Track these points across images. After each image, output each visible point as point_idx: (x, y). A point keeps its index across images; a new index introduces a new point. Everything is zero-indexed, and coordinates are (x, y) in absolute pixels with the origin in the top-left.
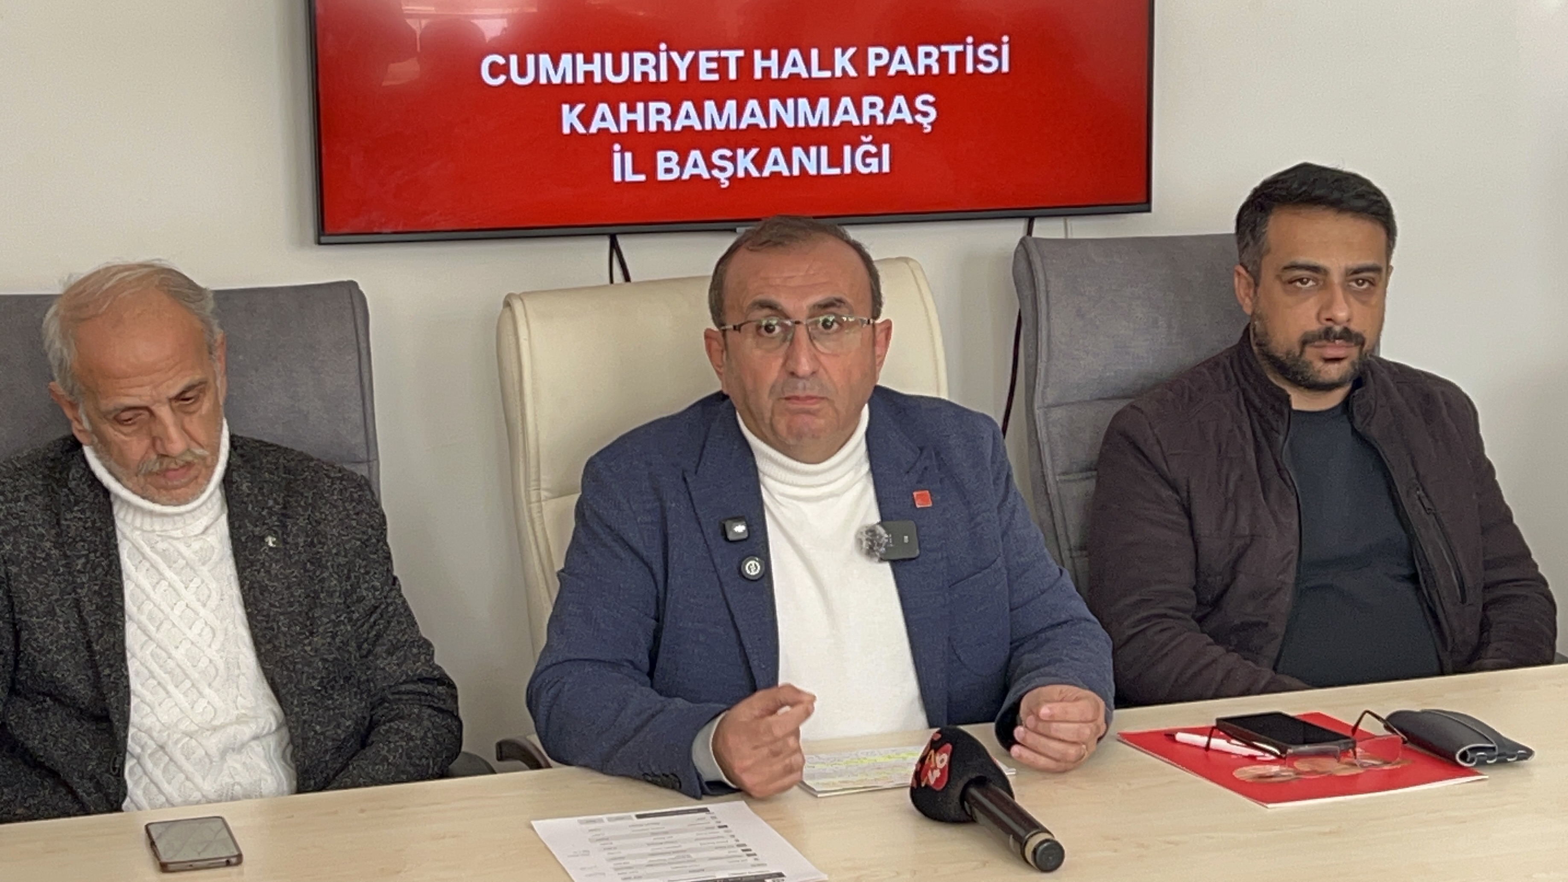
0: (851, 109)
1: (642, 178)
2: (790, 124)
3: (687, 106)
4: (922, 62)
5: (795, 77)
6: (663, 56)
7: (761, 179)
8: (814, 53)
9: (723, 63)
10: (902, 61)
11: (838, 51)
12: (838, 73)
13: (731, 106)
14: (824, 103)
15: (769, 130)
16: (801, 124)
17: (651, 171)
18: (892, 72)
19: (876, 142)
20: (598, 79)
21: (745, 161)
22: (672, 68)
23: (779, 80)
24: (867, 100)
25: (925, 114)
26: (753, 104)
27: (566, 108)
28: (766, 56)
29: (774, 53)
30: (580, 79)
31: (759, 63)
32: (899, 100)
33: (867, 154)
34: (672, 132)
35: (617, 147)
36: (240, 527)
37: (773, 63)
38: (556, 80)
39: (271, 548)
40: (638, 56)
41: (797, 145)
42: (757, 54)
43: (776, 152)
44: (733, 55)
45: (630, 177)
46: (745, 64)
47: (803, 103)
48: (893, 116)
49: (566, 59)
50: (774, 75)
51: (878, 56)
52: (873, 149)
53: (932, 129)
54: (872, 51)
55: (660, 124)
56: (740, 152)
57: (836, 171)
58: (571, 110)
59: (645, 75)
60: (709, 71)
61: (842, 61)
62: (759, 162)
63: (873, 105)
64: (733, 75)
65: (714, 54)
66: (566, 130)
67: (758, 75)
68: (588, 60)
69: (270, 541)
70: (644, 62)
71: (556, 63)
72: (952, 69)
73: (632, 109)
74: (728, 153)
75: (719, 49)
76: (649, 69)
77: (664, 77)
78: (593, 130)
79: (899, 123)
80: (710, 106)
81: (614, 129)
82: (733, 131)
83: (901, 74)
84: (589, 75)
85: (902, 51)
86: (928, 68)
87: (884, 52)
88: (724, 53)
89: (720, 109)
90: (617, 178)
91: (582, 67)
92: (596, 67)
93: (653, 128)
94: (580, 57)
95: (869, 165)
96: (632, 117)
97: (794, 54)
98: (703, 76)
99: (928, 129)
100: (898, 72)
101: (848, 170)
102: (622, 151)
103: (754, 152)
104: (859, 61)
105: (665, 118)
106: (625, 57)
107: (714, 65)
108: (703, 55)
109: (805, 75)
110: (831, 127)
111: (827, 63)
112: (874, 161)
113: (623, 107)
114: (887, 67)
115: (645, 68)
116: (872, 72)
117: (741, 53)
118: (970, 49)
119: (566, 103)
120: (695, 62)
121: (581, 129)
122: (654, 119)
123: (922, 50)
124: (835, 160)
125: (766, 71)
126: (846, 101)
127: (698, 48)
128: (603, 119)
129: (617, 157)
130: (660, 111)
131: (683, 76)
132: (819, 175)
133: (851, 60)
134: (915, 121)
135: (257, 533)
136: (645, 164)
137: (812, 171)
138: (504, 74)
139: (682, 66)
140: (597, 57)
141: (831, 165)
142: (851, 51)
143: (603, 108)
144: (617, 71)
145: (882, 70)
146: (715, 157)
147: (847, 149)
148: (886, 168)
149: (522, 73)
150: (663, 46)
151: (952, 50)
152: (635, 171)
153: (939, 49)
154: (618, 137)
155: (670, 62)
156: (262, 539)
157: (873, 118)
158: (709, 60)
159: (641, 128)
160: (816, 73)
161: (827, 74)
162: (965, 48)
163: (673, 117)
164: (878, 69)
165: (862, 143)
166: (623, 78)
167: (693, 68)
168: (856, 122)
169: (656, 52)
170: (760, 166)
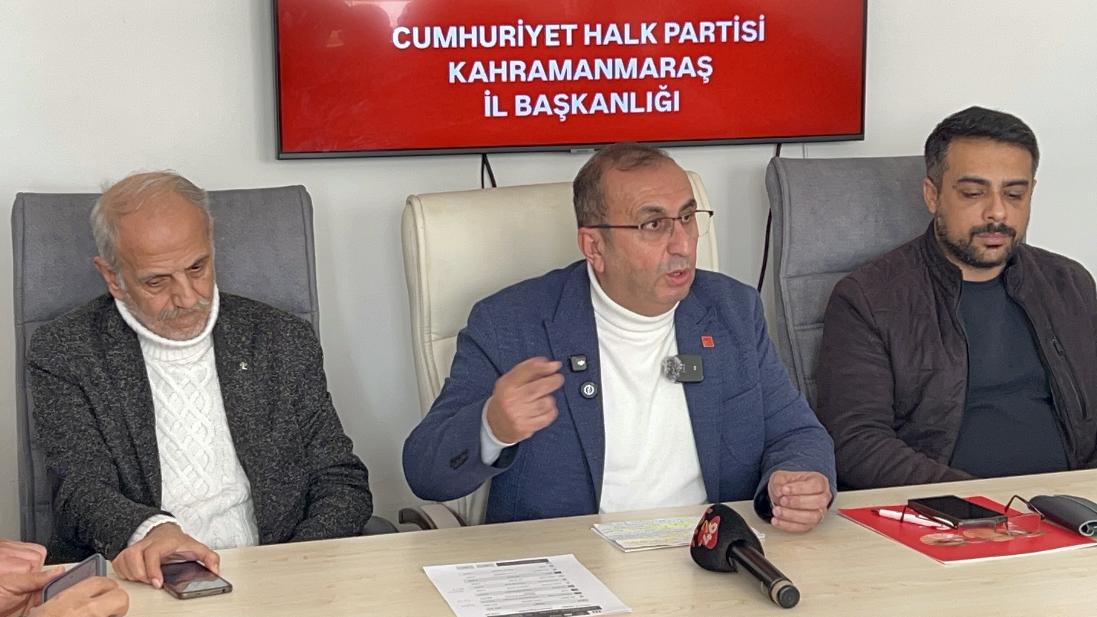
0: (653, 66)
1: (505, 114)
2: (609, 76)
3: (537, 64)
4: (703, 33)
5: (613, 43)
6: (521, 29)
7: (588, 115)
8: (627, 27)
9: (562, 33)
10: (688, 33)
11: (644, 26)
12: (644, 41)
13: (568, 64)
14: (633, 62)
15: (594, 81)
16: (617, 76)
17: (511, 110)
18: (681, 41)
19: (671, 90)
20: (474, 44)
21: (577, 103)
22: (527, 37)
23: (602, 45)
24: (663, 60)
25: (705, 70)
26: (583, 63)
27: (452, 64)
28: (593, 29)
29: (599, 27)
30: (462, 44)
31: (588, 34)
32: (687, 60)
33: (663, 98)
34: (527, 82)
35: (487, 92)
36: (223, 355)
37: (598, 34)
38: (445, 45)
39: (244, 371)
40: (503, 28)
41: (614, 91)
42: (587, 27)
43: (599, 96)
44: (569, 28)
45: (496, 113)
46: (578, 35)
47: (619, 62)
48: (682, 72)
49: (452, 30)
50: (599, 42)
51: (672, 29)
52: (668, 95)
53: (710, 81)
54: (668, 26)
55: (518, 76)
56: (574, 96)
57: (641, 110)
58: (456, 66)
59: (507, 42)
60: (553, 39)
61: (646, 32)
62: (587, 104)
63: (668, 64)
64: (569, 42)
65: (556, 27)
66: (452, 80)
67: (587, 42)
68: (468, 31)
69: (243, 366)
70: (507, 32)
71: (445, 33)
72: (724, 39)
73: (498, 66)
74: (565, 97)
75: (560, 24)
76: (511, 37)
77: (521, 43)
78: (471, 80)
79: (686, 76)
80: (553, 64)
81: (485, 80)
82: (569, 81)
83: (688, 41)
84: (468, 41)
85: (689, 26)
86: (707, 37)
87: (677, 26)
88: (563, 27)
89: (560, 67)
90: (488, 114)
91: (463, 36)
92: (473, 36)
93: (513, 79)
94: (462, 29)
95: (665, 106)
96: (498, 71)
97: (613, 27)
98: (549, 43)
99: (707, 81)
100: (686, 41)
101: (649, 109)
102: (491, 96)
103: (583, 96)
104: (658, 33)
105: (521, 72)
106: (494, 29)
107: (556, 35)
108: (549, 28)
109: (620, 42)
110: (638, 79)
111: (635, 34)
112: (668, 103)
113: (492, 64)
114: (678, 36)
115: (508, 37)
116: (667, 40)
117: (575, 27)
118: (737, 25)
119: (452, 61)
120: (543, 32)
121: (462, 80)
122: (513, 72)
123: (703, 25)
124: (641, 102)
125: (593, 39)
126: (649, 61)
127: (545, 23)
128: (478, 72)
129: (487, 99)
130: (518, 67)
131: (534, 43)
132: (629, 113)
133: (653, 32)
134: (697, 75)
135: (234, 360)
136: (506, 104)
137: (625, 110)
138: (409, 40)
139: (534, 35)
140: (474, 29)
141: (638, 106)
142: (653, 26)
143: (478, 65)
144: (488, 39)
145: (675, 39)
146: (556, 100)
147: (649, 95)
148: (677, 108)
149: (422, 40)
150: (520, 22)
151: (724, 25)
152: (500, 110)
153: (715, 25)
154: (488, 85)
155: (526, 33)
156: (238, 365)
157: (668, 73)
158: (553, 31)
159: (504, 79)
160: (628, 41)
161: (636, 42)
162: (733, 24)
163: (527, 72)
164: (672, 38)
165: (660, 90)
166: (492, 43)
167: (541, 37)
168: (656, 75)
169: (516, 26)
170: (588, 106)
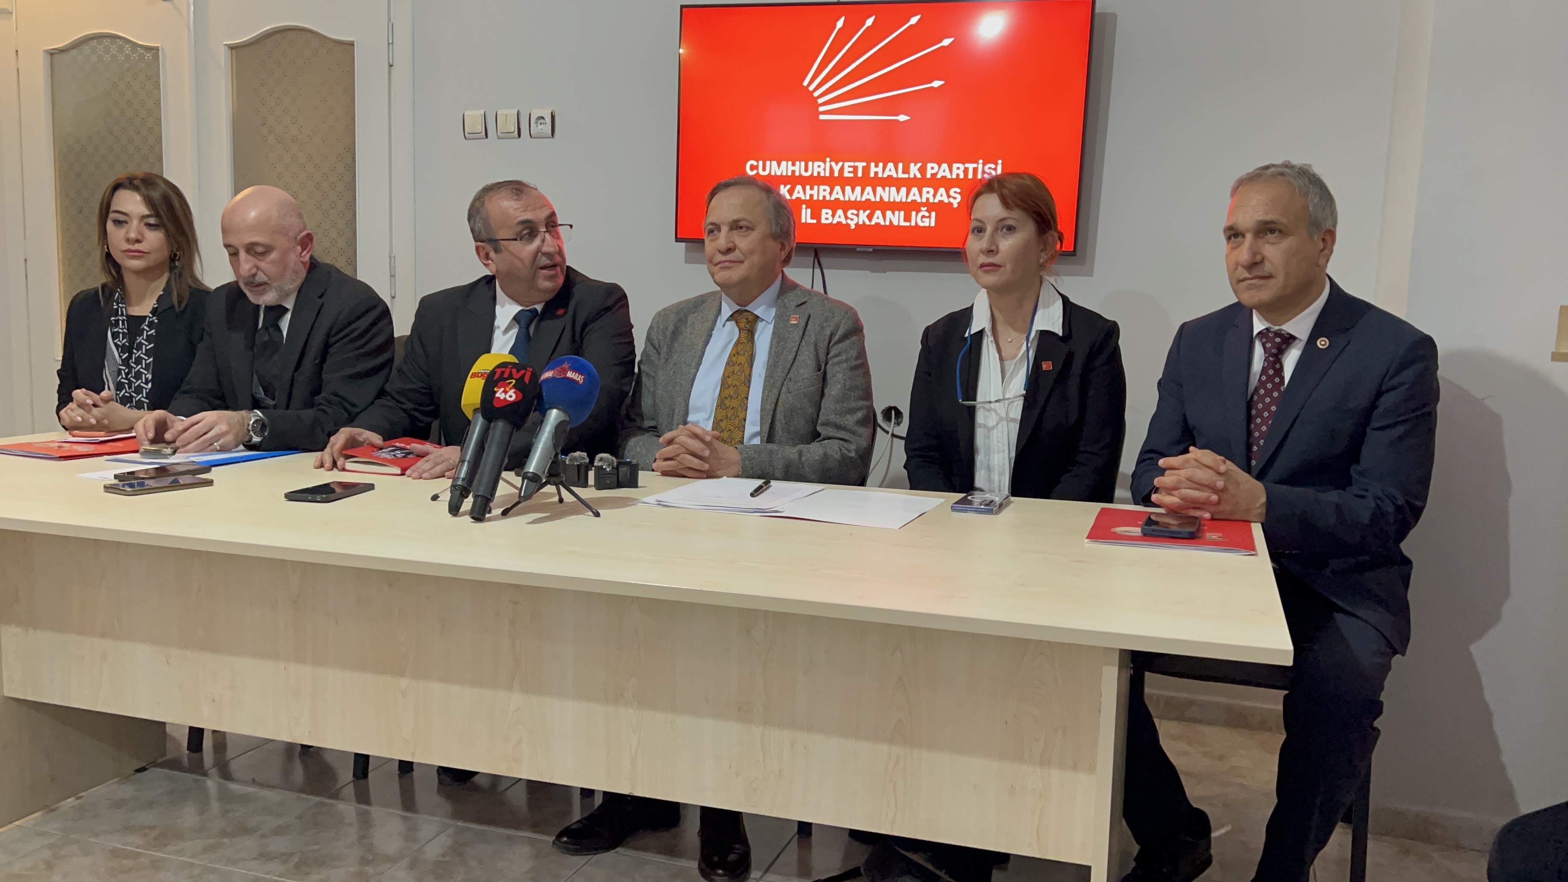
0: (917, 193)
1: (815, 221)
2: (886, 200)
3: (838, 188)
4: (955, 171)
5: (890, 177)
6: (828, 164)
7: (870, 226)
8: (900, 165)
9: (856, 168)
10: (944, 171)
11: (912, 165)
12: (912, 176)
13: (858, 189)
14: (903, 190)
15: (875, 202)
16: (892, 200)
17: (819, 218)
18: (939, 176)
19: (929, 211)
20: (797, 174)
21: (863, 216)
22: (832, 170)
23: (882, 178)
24: (925, 190)
25: (955, 198)
26: (869, 189)
28: (877, 166)
29: (881, 165)
30: (790, 174)
31: (873, 169)
32: (942, 190)
33: (923, 217)
34: (830, 201)
35: (804, 206)
37: (880, 169)
38: (779, 174)
40: (817, 164)
41: (889, 210)
42: (873, 164)
43: (878, 213)
44: (861, 165)
45: (810, 221)
46: (866, 170)
47: (893, 189)
48: (938, 198)
49: (784, 163)
50: (880, 175)
51: (932, 168)
52: (927, 214)
53: (959, 206)
54: (929, 165)
55: (824, 197)
56: (861, 212)
57: (908, 224)
59: (819, 173)
60: (849, 172)
61: (914, 169)
62: (870, 217)
64: (860, 175)
65: (852, 164)
67: (872, 175)
68: (794, 165)
70: (819, 166)
71: (779, 165)
72: (970, 176)
73: (812, 189)
74: (855, 212)
75: (854, 161)
76: (821, 170)
77: (828, 174)
78: (794, 197)
79: (941, 202)
80: (848, 189)
81: (803, 198)
82: (859, 201)
83: (944, 177)
84: (793, 172)
85: (945, 166)
86: (958, 175)
87: (935, 166)
89: (853, 190)
91: (791, 168)
93: (821, 198)
94: (790, 163)
95: (924, 222)
96: (812, 192)
97: (891, 165)
98: (846, 174)
99: (956, 206)
100: (942, 177)
101: (913, 224)
102: (806, 208)
103: (868, 212)
104: (923, 170)
105: (827, 194)
106: (810, 163)
107: (852, 169)
108: (847, 164)
109: (895, 176)
110: (906, 203)
111: (906, 170)
112: (927, 220)
113: (808, 187)
114: (936, 174)
115: (819, 169)
116: (929, 176)
117: (865, 164)
118: (980, 167)
120: (842, 167)
122: (822, 194)
123: (955, 166)
124: (907, 218)
125: (876, 173)
126: (915, 190)
127: (844, 161)
128: (799, 192)
129: (803, 211)
130: (825, 190)
131: (836, 174)
132: (899, 226)
133: (918, 169)
134: (949, 201)
136: (816, 215)
137: (896, 223)
139: (836, 169)
140: (797, 163)
141: (905, 220)
142: (919, 165)
143: (799, 187)
144: (806, 170)
145: (934, 175)
146: (849, 213)
147: (914, 213)
148: (933, 224)
149: (764, 169)
150: (828, 159)
151: (971, 166)
152: (812, 218)
153: (964, 165)
154: (805, 202)
155: (831, 167)
157: (928, 199)
158: (849, 167)
159: (815, 198)
160: (901, 175)
161: (906, 176)
162: (978, 165)
163: (831, 193)
164: (932, 175)
165: (920, 211)
166: (808, 174)
167: (842, 170)
168: (919, 200)
169: (825, 162)
170: (870, 220)
